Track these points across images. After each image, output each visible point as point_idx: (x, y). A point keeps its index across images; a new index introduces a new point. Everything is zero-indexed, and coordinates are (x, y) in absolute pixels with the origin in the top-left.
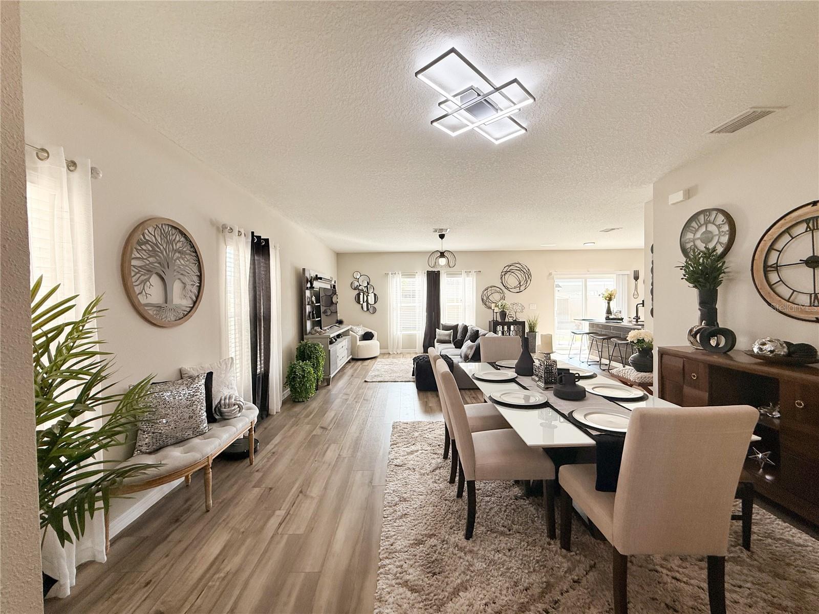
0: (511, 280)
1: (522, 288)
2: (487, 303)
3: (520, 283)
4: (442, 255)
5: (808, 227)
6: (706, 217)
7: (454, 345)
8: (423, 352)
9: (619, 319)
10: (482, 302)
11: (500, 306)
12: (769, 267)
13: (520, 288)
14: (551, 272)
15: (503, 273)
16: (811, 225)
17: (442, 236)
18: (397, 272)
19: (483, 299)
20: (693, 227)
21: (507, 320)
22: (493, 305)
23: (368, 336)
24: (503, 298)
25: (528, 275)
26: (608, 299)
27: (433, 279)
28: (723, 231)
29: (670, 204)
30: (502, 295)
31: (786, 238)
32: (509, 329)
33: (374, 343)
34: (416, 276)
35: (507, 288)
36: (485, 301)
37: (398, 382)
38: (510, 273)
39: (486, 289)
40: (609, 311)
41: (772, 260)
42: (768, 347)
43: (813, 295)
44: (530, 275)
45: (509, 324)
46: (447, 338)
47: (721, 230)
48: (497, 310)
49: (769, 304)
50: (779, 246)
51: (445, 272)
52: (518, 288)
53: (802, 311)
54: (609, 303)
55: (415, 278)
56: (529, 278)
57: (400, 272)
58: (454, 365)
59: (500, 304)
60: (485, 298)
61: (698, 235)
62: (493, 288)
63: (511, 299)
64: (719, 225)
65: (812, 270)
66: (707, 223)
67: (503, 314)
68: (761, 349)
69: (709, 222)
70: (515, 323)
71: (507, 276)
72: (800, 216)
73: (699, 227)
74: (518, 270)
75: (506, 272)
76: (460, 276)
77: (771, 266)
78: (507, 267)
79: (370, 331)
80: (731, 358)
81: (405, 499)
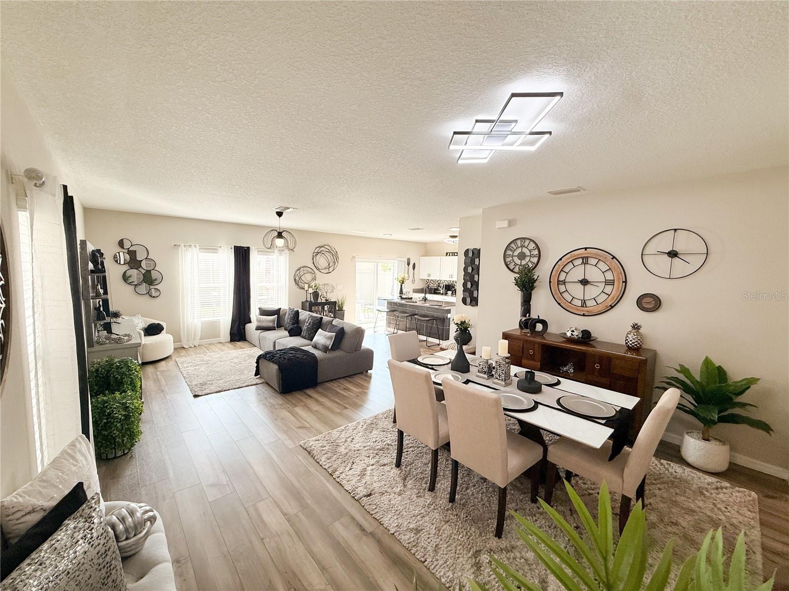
0: (322, 261)
1: (331, 269)
2: (300, 283)
3: (329, 265)
4: (280, 235)
5: (583, 262)
6: (522, 243)
7: (289, 333)
8: (229, 341)
9: (409, 299)
10: (294, 282)
11: (313, 287)
12: (560, 281)
13: (329, 269)
14: (354, 255)
15: (314, 254)
16: (584, 261)
17: (280, 214)
18: (193, 245)
19: (295, 280)
20: (512, 247)
21: (319, 301)
22: (306, 286)
23: (153, 330)
24: (314, 279)
25: (335, 256)
26: (401, 282)
27: (242, 256)
28: (533, 255)
29: (497, 227)
30: (314, 275)
31: (570, 266)
32: (323, 308)
33: (164, 337)
34: (219, 251)
35: (318, 269)
36: (297, 281)
37: (242, 387)
38: (321, 254)
39: (299, 269)
40: (401, 292)
41: (562, 278)
42: (576, 333)
43: (583, 301)
44: (337, 258)
45: (323, 305)
46: (271, 325)
47: (532, 253)
48: (311, 291)
49: (559, 304)
50: (567, 269)
51: (255, 249)
52: (328, 269)
53: (577, 310)
54: (401, 285)
55: (217, 253)
56: (337, 260)
57: (197, 245)
58: (318, 359)
59: (313, 284)
60: (297, 278)
61: (516, 253)
62: (305, 269)
63: (322, 280)
64: (531, 250)
65: (583, 286)
66: (522, 246)
67: (316, 295)
68: (572, 334)
69: (524, 246)
70: (328, 303)
71: (318, 257)
72: (579, 254)
73: (517, 248)
74: (328, 252)
75: (318, 253)
76: (273, 254)
77: (561, 281)
78: (318, 248)
79: (157, 322)
80: (545, 339)
81: (416, 529)
